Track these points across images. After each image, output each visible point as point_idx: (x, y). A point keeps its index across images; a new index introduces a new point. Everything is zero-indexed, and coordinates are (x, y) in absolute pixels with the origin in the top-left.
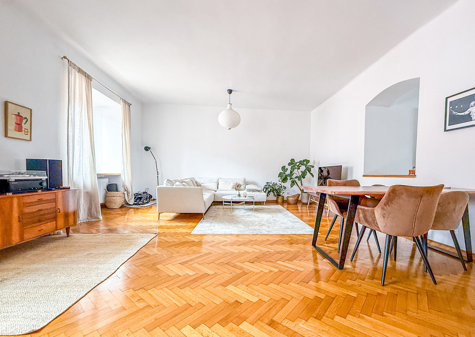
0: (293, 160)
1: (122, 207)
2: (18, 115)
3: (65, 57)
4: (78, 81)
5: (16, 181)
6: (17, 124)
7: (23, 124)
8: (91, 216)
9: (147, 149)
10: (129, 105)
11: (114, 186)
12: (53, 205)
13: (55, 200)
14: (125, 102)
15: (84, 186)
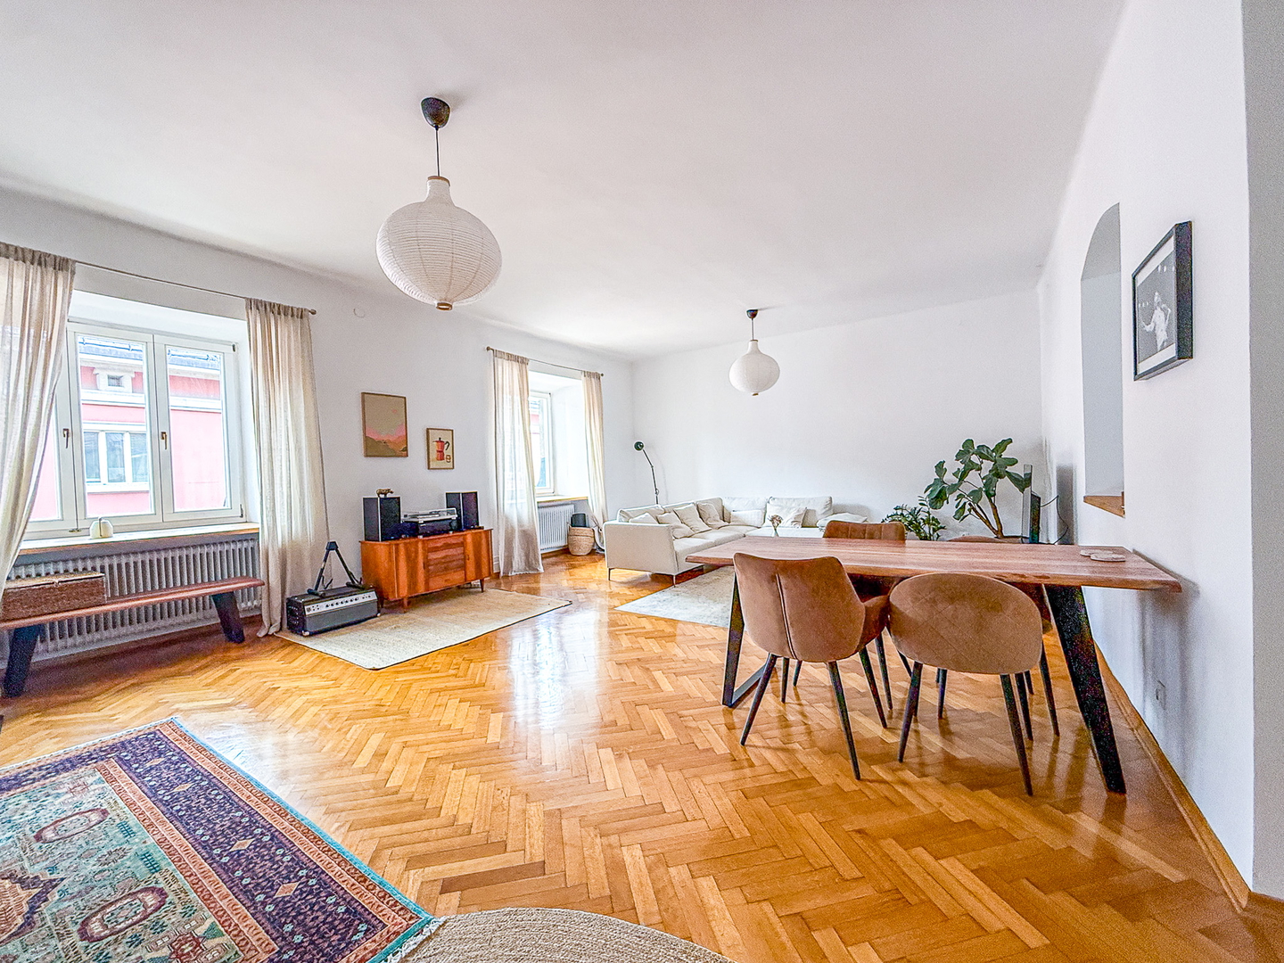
0: (969, 443)
1: (592, 552)
2: (440, 441)
3: (488, 349)
4: (508, 371)
5: (425, 522)
6: (438, 451)
7: (445, 451)
8: (529, 567)
9: (639, 446)
10: (598, 377)
11: (581, 518)
12: (460, 550)
13: (463, 544)
14: (589, 375)
15: (519, 521)
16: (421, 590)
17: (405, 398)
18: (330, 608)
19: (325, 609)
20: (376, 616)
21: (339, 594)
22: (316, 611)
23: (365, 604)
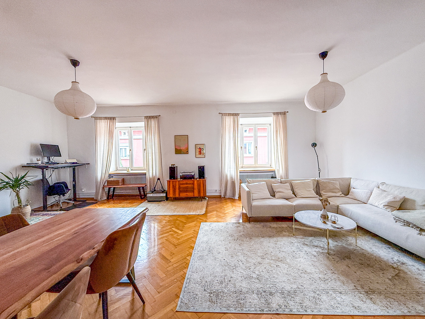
2: (200, 148)
3: (219, 113)
4: (228, 120)
6: (199, 152)
7: (202, 151)
10: (285, 113)
12: (192, 186)
13: (193, 184)
14: (277, 113)
16: (177, 196)
17: (188, 135)
18: (153, 196)
19: (152, 196)
20: (165, 201)
21: (158, 192)
22: (150, 196)
23: (162, 197)
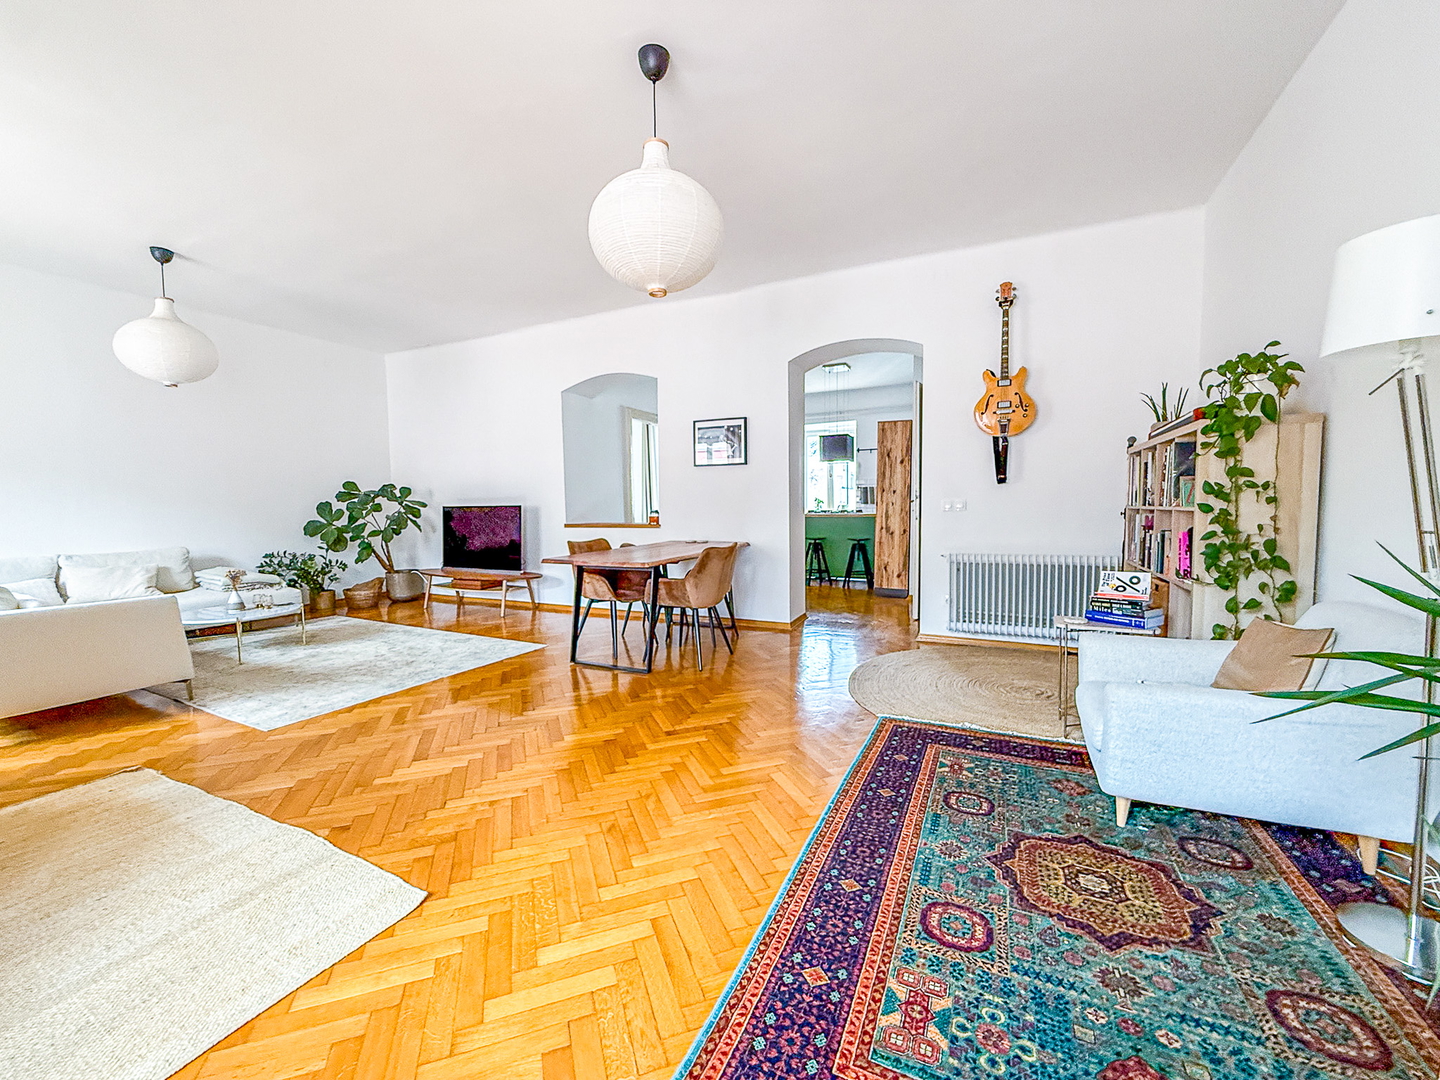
0: (348, 485)
